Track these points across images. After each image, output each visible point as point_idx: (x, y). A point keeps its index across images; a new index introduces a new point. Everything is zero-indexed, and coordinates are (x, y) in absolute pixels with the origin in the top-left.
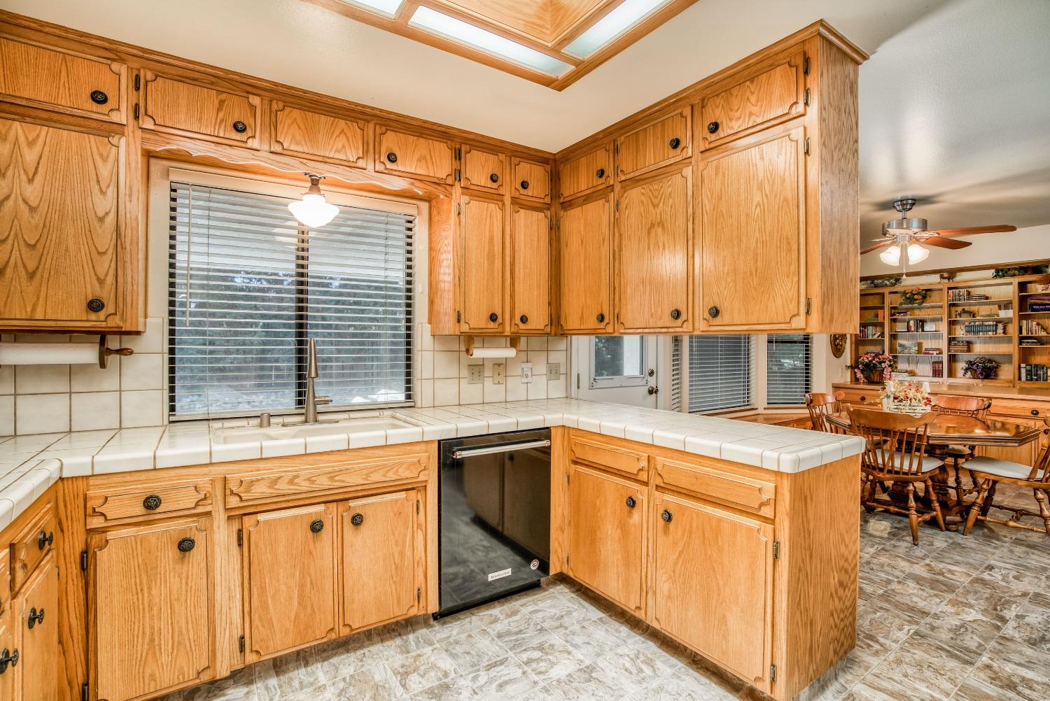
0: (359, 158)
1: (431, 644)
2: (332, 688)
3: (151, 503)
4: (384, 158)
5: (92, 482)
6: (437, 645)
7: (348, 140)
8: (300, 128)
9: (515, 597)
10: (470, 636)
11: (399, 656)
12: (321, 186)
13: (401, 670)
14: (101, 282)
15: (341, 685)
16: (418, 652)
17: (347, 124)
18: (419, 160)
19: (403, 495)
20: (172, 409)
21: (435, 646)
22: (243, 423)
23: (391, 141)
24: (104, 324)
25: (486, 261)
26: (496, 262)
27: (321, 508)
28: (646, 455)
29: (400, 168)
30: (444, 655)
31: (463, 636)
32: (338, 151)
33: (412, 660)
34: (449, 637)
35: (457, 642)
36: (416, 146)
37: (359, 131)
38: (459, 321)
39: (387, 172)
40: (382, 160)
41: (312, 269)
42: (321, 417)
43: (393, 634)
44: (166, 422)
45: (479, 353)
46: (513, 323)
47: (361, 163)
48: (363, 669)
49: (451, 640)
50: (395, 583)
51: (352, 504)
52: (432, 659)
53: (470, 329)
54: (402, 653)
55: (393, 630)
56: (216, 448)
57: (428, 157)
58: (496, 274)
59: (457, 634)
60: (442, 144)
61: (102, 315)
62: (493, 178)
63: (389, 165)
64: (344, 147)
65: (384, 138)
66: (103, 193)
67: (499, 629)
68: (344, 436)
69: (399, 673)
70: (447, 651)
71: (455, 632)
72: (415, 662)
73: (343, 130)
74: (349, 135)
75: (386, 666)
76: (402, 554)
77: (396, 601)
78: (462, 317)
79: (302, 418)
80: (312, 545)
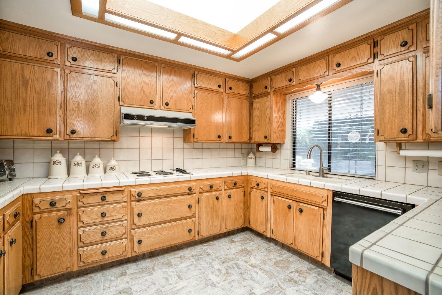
0: (325, 72)
2: (282, 258)
3: (258, 185)
4: (335, 67)
5: (252, 177)
7: (321, 67)
8: (305, 72)
10: (333, 286)
11: (306, 269)
12: (320, 87)
14: (267, 131)
15: (284, 260)
16: (311, 273)
17: (320, 61)
18: (352, 59)
19: (317, 208)
20: (294, 166)
21: (318, 277)
23: (338, 58)
24: (267, 142)
25: (397, 97)
26: (407, 96)
27: (291, 201)
29: (342, 68)
30: (315, 280)
32: (317, 73)
33: (306, 272)
36: (350, 53)
37: (324, 62)
38: (378, 135)
39: (337, 72)
40: (334, 68)
41: (333, 118)
42: (325, 175)
45: (403, 153)
46: (424, 133)
47: (327, 73)
48: (294, 262)
49: (326, 281)
50: (312, 242)
52: (310, 277)
53: (385, 139)
54: (308, 269)
57: (356, 56)
58: (406, 104)
59: (331, 282)
60: (364, 45)
61: (268, 139)
63: (337, 69)
64: (319, 70)
65: (335, 59)
66: (267, 110)
69: (297, 270)
70: (318, 280)
73: (319, 64)
74: (321, 65)
75: (299, 267)
77: (312, 249)
78: (380, 132)
80: (288, 212)
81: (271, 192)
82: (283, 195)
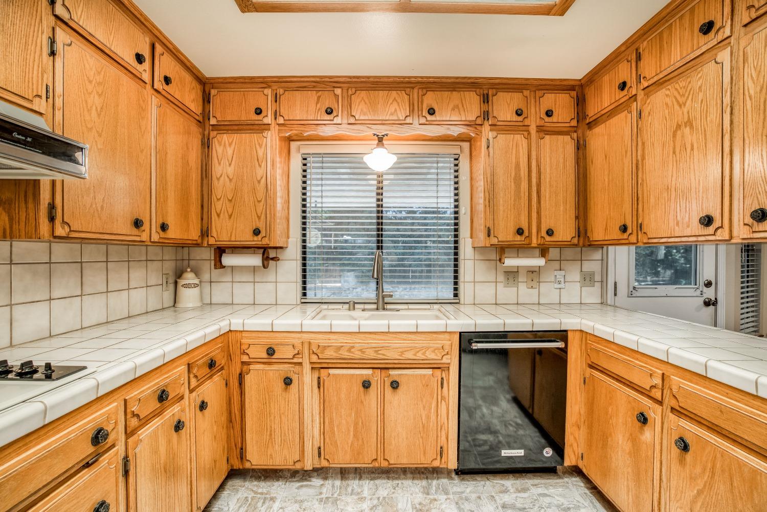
0: (406, 117)
1: (447, 493)
2: (369, 502)
3: (271, 352)
4: (425, 113)
5: (244, 334)
6: (451, 496)
7: (399, 105)
8: (365, 103)
9: (529, 475)
10: (479, 498)
11: (420, 495)
12: (384, 142)
13: (418, 506)
14: (259, 218)
15: (375, 502)
16: (436, 497)
17: (397, 93)
18: (453, 109)
19: (430, 372)
20: (304, 294)
21: (449, 496)
22: (340, 306)
23: (430, 99)
24: (260, 243)
25: (513, 184)
26: (523, 184)
27: (370, 372)
28: (661, 372)
29: (438, 119)
30: (453, 506)
31: (474, 496)
32: (392, 114)
33: (429, 502)
34: (462, 493)
35: (467, 499)
36: (450, 98)
37: (406, 97)
38: (489, 236)
39: (427, 123)
40: (424, 115)
41: (386, 202)
43: (422, 476)
44: (299, 302)
45: (511, 262)
46: (540, 236)
47: (409, 120)
48: (393, 496)
49: (464, 495)
50: (422, 438)
51: (392, 372)
52: (443, 506)
53: (499, 241)
54: (423, 493)
55: (423, 473)
56: (305, 322)
57: (460, 106)
58: (522, 195)
59: (470, 492)
60: (472, 93)
61: (260, 237)
62: (519, 113)
63: (430, 118)
64: (396, 110)
65: (425, 98)
66: (260, 166)
67: (506, 500)
68: (386, 322)
69: (416, 508)
70: (457, 503)
71: (468, 490)
72: (430, 503)
73: (395, 98)
74: (399, 101)
75: (409, 499)
76: (428, 417)
77: (422, 452)
78: (492, 232)
79: (374, 306)
80: (363, 396)
81: (311, 363)
82: (348, 363)
